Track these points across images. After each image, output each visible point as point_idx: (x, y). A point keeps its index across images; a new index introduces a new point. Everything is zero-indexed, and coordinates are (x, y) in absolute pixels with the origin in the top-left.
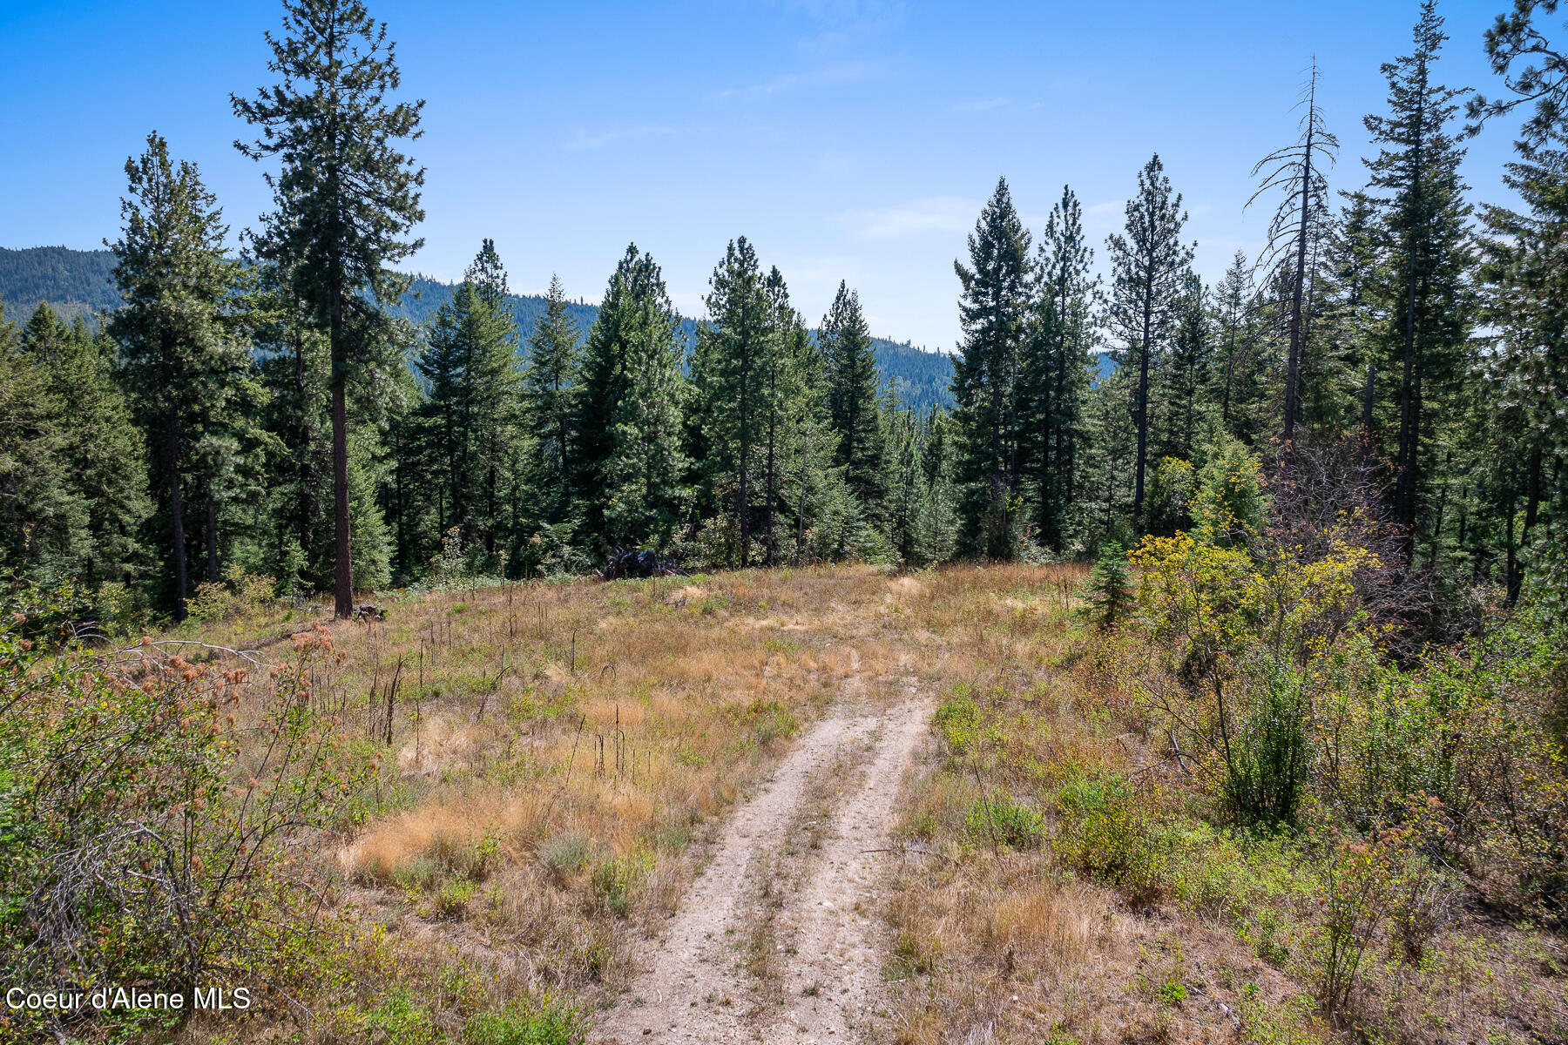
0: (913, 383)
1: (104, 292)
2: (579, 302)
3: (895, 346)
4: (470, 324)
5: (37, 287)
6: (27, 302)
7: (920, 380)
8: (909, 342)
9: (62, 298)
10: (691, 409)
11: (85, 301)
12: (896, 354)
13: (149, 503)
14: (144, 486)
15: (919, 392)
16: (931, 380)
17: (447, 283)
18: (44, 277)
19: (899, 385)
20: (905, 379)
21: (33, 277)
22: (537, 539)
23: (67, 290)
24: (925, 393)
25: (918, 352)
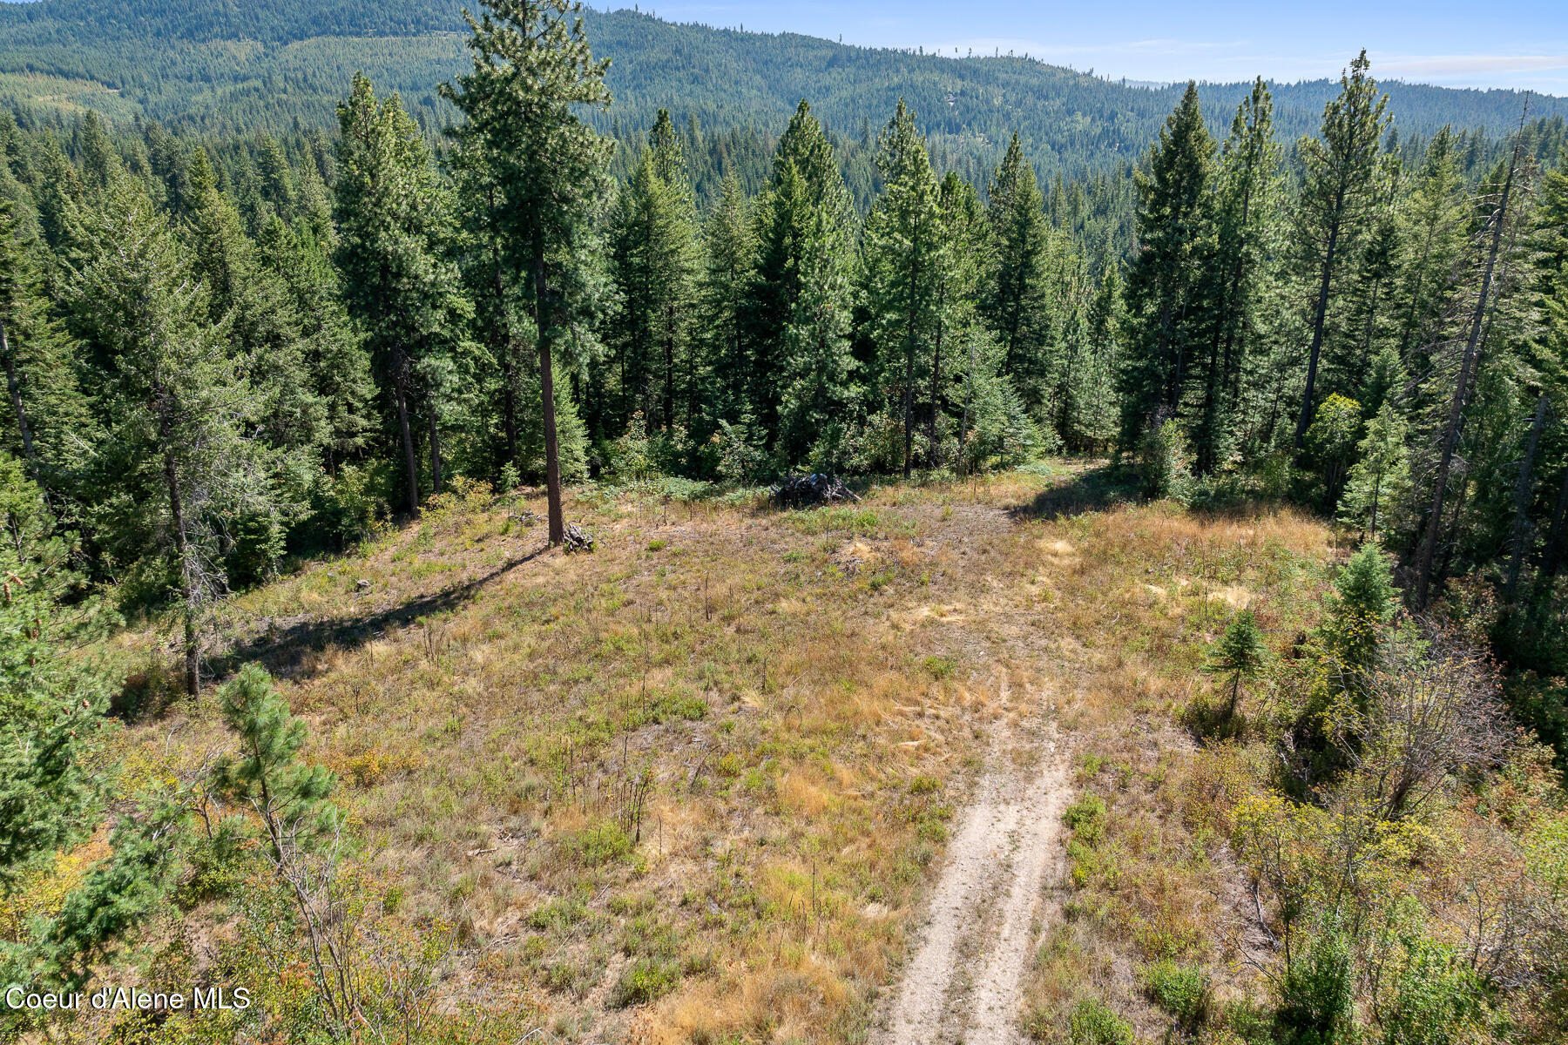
0: (1093, 120)
1: (272, 29)
2: (739, 30)
3: (1076, 75)
4: (647, 206)
5: (211, 24)
6: (204, 41)
7: (1101, 116)
8: (1092, 71)
9: (234, 36)
10: (861, 315)
11: (256, 38)
12: (1076, 86)
13: (373, 386)
14: (367, 369)
15: (1099, 130)
16: (1112, 116)
17: (604, 12)
18: (217, 13)
19: (1077, 122)
20: (1084, 115)
21: (207, 14)
22: (716, 439)
23: (238, 28)
24: (1105, 132)
25: (1100, 82)
